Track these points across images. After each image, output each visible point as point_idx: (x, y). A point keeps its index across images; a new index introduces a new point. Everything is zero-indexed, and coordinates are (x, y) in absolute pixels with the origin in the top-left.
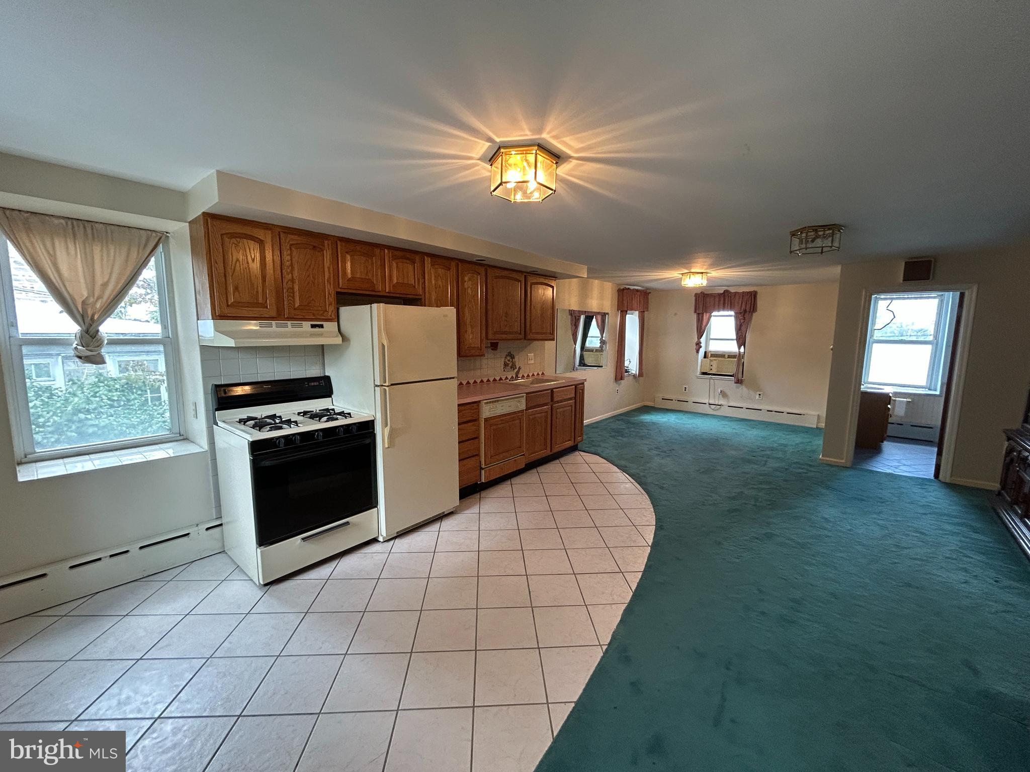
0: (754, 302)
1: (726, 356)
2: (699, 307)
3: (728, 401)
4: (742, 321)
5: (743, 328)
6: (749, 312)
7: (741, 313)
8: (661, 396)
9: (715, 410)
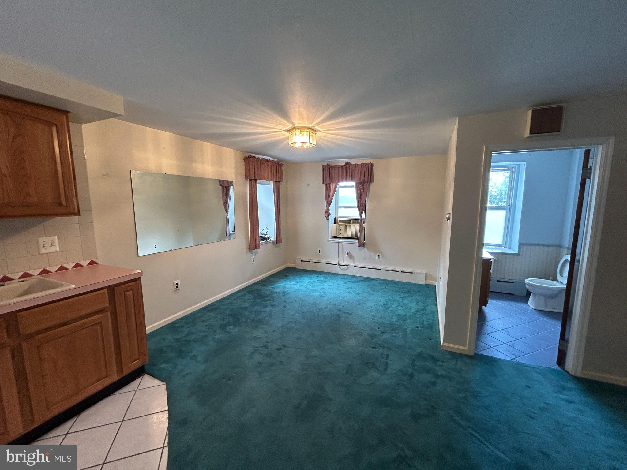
0: (371, 172)
1: (352, 222)
2: (326, 177)
3: (354, 262)
4: (362, 190)
5: (363, 197)
6: (367, 182)
7: (361, 183)
8: (300, 258)
9: (343, 270)
